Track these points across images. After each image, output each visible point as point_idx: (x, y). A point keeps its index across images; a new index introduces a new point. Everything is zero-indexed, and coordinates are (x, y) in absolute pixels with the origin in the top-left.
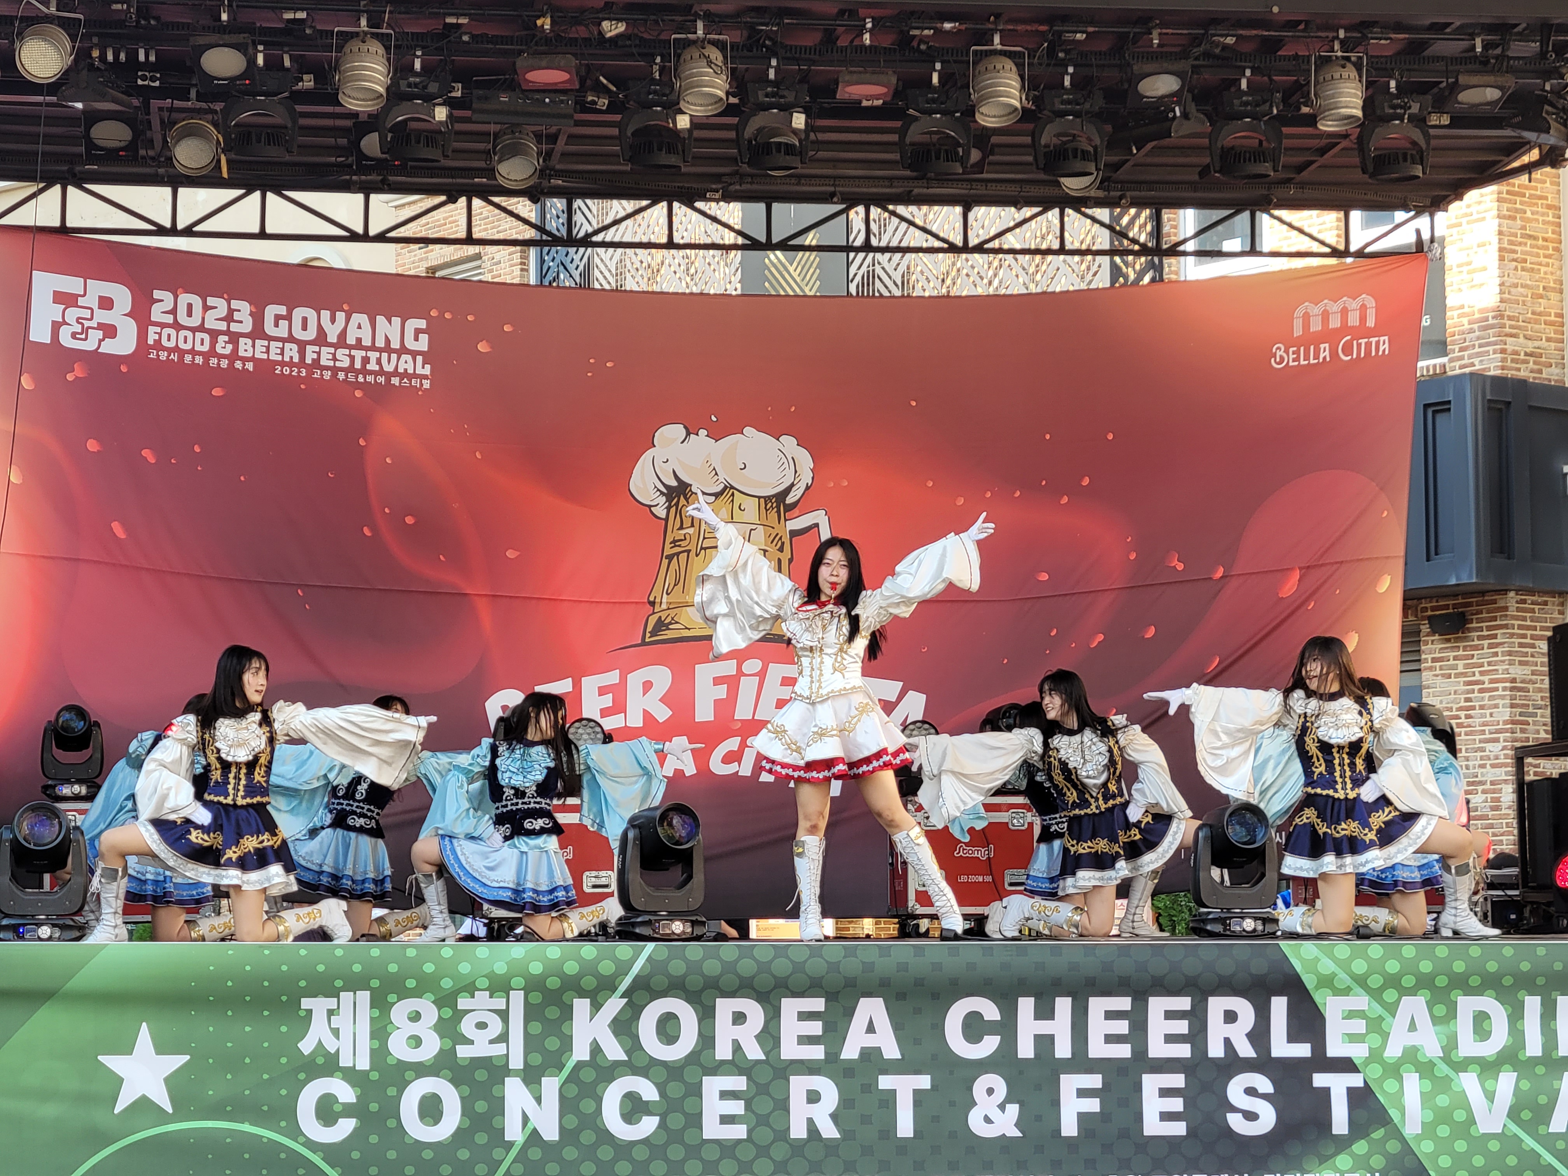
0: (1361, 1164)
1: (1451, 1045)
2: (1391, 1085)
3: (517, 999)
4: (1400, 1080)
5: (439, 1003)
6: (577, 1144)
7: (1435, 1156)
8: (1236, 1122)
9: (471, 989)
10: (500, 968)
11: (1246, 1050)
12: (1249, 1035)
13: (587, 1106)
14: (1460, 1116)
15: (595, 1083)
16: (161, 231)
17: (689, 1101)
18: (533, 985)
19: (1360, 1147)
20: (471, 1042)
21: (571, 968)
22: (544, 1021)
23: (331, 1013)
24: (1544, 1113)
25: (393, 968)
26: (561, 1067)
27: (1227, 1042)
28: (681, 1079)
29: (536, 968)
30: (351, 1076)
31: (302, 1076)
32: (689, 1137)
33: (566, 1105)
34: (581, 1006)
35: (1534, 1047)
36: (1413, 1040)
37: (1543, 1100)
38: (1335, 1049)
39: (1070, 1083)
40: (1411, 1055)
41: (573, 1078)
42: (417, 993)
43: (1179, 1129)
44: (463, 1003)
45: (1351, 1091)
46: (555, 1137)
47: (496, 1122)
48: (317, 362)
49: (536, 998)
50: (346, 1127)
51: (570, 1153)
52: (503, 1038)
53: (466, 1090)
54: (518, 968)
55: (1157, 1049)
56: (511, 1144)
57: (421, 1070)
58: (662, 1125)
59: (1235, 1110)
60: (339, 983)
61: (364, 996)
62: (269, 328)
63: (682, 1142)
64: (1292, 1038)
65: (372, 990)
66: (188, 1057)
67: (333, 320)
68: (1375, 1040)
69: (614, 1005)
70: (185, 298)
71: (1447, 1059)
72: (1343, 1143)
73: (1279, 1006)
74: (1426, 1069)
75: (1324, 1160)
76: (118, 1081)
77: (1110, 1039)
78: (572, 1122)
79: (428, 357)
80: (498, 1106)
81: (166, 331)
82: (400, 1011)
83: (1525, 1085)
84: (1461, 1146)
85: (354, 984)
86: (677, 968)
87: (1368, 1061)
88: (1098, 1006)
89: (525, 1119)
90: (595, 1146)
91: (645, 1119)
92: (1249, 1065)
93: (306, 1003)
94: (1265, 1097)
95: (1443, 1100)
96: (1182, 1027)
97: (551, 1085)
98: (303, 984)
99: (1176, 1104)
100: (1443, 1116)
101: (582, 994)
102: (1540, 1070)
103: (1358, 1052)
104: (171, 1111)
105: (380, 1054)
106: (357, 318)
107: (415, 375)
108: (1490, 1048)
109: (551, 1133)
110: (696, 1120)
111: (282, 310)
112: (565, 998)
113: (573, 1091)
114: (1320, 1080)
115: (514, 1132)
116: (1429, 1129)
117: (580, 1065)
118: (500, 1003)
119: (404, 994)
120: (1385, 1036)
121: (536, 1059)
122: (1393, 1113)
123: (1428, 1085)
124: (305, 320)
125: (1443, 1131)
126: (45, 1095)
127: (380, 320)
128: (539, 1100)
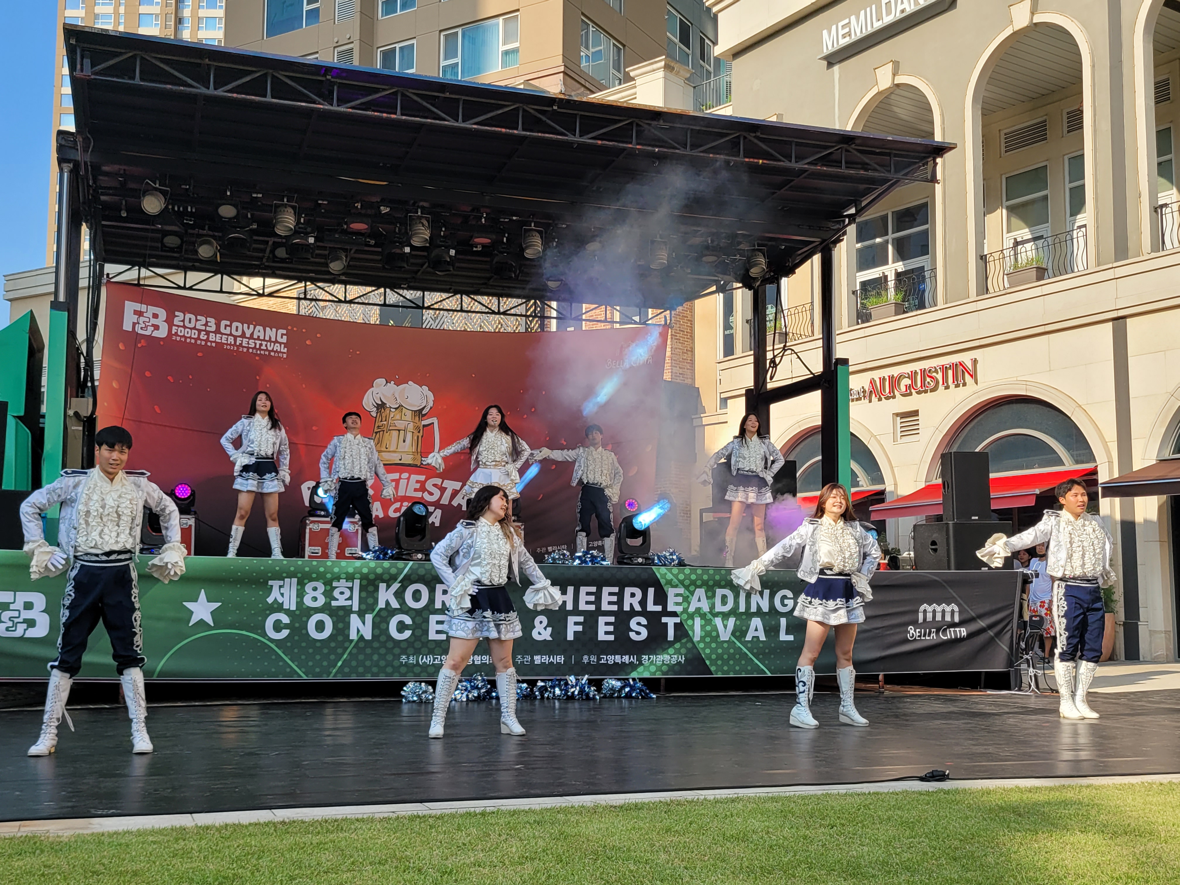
0: (678, 652)
1: (712, 607)
2: (690, 622)
3: (357, 582)
4: (693, 620)
5: (325, 584)
6: (379, 641)
7: (704, 649)
8: (632, 635)
9: (338, 579)
10: (351, 570)
11: (638, 608)
12: (639, 602)
13: (383, 626)
14: (714, 634)
15: (387, 617)
16: (179, 287)
17: (424, 624)
18: (364, 578)
19: (677, 645)
20: (337, 600)
21: (379, 571)
22: (368, 592)
23: (280, 587)
24: (744, 633)
25: (307, 569)
26: (373, 610)
27: (631, 604)
28: (421, 615)
29: (365, 570)
30: (288, 612)
31: (268, 612)
32: (423, 639)
33: (375, 625)
34: (382, 586)
35: (742, 609)
36: (699, 605)
37: (744, 628)
38: (671, 608)
39: (571, 620)
40: (698, 610)
41: (378, 614)
42: (316, 579)
43: (611, 638)
44: (335, 584)
45: (676, 624)
46: (370, 638)
47: (346, 632)
48: (241, 344)
49: (365, 582)
50: (285, 633)
51: (376, 645)
52: (350, 598)
53: (335, 618)
54: (357, 571)
55: (605, 607)
56: (352, 641)
57: (317, 610)
58: (412, 634)
59: (633, 631)
60: (284, 575)
61: (295, 580)
62: (222, 330)
63: (420, 641)
64: (655, 603)
65: (298, 578)
66: (220, 604)
67: (248, 328)
68: (685, 605)
69: (396, 586)
70: (188, 316)
71: (711, 612)
72: (671, 644)
73: (651, 591)
74: (703, 616)
75: (664, 650)
76: (191, 613)
77: (587, 603)
78: (377, 632)
79: (286, 346)
80: (348, 626)
81: (180, 328)
82: (308, 588)
83: (738, 623)
84: (714, 645)
85: (291, 575)
86: (422, 572)
87: (682, 613)
88: (583, 590)
89: (358, 631)
90: (386, 642)
91: (406, 631)
92: (638, 614)
93: (270, 583)
94: (644, 626)
95: (708, 628)
96: (614, 599)
97: (369, 618)
98: (269, 575)
99: (611, 628)
100: (708, 634)
101: (383, 581)
102: (744, 617)
103: (679, 609)
104: (212, 625)
105: (300, 603)
106: (259, 328)
107: (280, 352)
108: (727, 609)
109: (368, 636)
110: (426, 632)
111: (228, 323)
112: (376, 583)
113: (378, 620)
114: (664, 620)
115: (353, 636)
116: (702, 639)
117: (381, 609)
118: (350, 584)
119: (311, 580)
120: (689, 603)
121: (364, 607)
122: (690, 633)
123: (703, 622)
124: (237, 327)
125: (708, 640)
126: (159, 619)
127: (268, 329)
128: (364, 623)
